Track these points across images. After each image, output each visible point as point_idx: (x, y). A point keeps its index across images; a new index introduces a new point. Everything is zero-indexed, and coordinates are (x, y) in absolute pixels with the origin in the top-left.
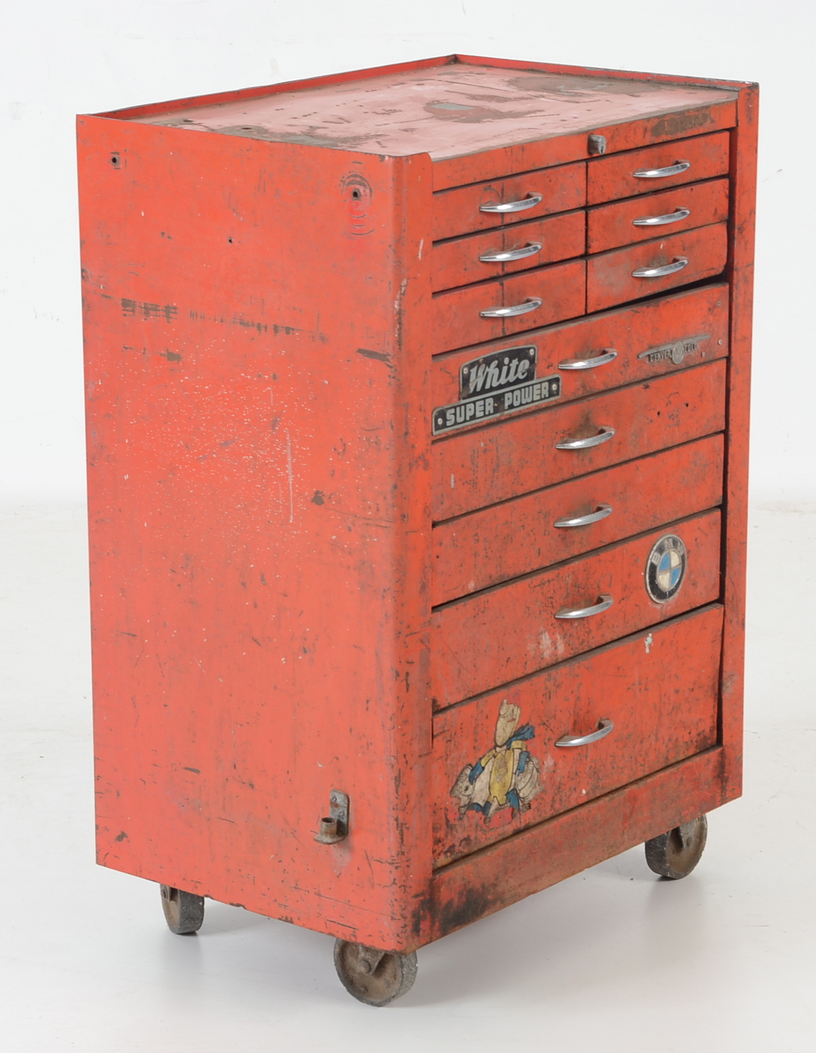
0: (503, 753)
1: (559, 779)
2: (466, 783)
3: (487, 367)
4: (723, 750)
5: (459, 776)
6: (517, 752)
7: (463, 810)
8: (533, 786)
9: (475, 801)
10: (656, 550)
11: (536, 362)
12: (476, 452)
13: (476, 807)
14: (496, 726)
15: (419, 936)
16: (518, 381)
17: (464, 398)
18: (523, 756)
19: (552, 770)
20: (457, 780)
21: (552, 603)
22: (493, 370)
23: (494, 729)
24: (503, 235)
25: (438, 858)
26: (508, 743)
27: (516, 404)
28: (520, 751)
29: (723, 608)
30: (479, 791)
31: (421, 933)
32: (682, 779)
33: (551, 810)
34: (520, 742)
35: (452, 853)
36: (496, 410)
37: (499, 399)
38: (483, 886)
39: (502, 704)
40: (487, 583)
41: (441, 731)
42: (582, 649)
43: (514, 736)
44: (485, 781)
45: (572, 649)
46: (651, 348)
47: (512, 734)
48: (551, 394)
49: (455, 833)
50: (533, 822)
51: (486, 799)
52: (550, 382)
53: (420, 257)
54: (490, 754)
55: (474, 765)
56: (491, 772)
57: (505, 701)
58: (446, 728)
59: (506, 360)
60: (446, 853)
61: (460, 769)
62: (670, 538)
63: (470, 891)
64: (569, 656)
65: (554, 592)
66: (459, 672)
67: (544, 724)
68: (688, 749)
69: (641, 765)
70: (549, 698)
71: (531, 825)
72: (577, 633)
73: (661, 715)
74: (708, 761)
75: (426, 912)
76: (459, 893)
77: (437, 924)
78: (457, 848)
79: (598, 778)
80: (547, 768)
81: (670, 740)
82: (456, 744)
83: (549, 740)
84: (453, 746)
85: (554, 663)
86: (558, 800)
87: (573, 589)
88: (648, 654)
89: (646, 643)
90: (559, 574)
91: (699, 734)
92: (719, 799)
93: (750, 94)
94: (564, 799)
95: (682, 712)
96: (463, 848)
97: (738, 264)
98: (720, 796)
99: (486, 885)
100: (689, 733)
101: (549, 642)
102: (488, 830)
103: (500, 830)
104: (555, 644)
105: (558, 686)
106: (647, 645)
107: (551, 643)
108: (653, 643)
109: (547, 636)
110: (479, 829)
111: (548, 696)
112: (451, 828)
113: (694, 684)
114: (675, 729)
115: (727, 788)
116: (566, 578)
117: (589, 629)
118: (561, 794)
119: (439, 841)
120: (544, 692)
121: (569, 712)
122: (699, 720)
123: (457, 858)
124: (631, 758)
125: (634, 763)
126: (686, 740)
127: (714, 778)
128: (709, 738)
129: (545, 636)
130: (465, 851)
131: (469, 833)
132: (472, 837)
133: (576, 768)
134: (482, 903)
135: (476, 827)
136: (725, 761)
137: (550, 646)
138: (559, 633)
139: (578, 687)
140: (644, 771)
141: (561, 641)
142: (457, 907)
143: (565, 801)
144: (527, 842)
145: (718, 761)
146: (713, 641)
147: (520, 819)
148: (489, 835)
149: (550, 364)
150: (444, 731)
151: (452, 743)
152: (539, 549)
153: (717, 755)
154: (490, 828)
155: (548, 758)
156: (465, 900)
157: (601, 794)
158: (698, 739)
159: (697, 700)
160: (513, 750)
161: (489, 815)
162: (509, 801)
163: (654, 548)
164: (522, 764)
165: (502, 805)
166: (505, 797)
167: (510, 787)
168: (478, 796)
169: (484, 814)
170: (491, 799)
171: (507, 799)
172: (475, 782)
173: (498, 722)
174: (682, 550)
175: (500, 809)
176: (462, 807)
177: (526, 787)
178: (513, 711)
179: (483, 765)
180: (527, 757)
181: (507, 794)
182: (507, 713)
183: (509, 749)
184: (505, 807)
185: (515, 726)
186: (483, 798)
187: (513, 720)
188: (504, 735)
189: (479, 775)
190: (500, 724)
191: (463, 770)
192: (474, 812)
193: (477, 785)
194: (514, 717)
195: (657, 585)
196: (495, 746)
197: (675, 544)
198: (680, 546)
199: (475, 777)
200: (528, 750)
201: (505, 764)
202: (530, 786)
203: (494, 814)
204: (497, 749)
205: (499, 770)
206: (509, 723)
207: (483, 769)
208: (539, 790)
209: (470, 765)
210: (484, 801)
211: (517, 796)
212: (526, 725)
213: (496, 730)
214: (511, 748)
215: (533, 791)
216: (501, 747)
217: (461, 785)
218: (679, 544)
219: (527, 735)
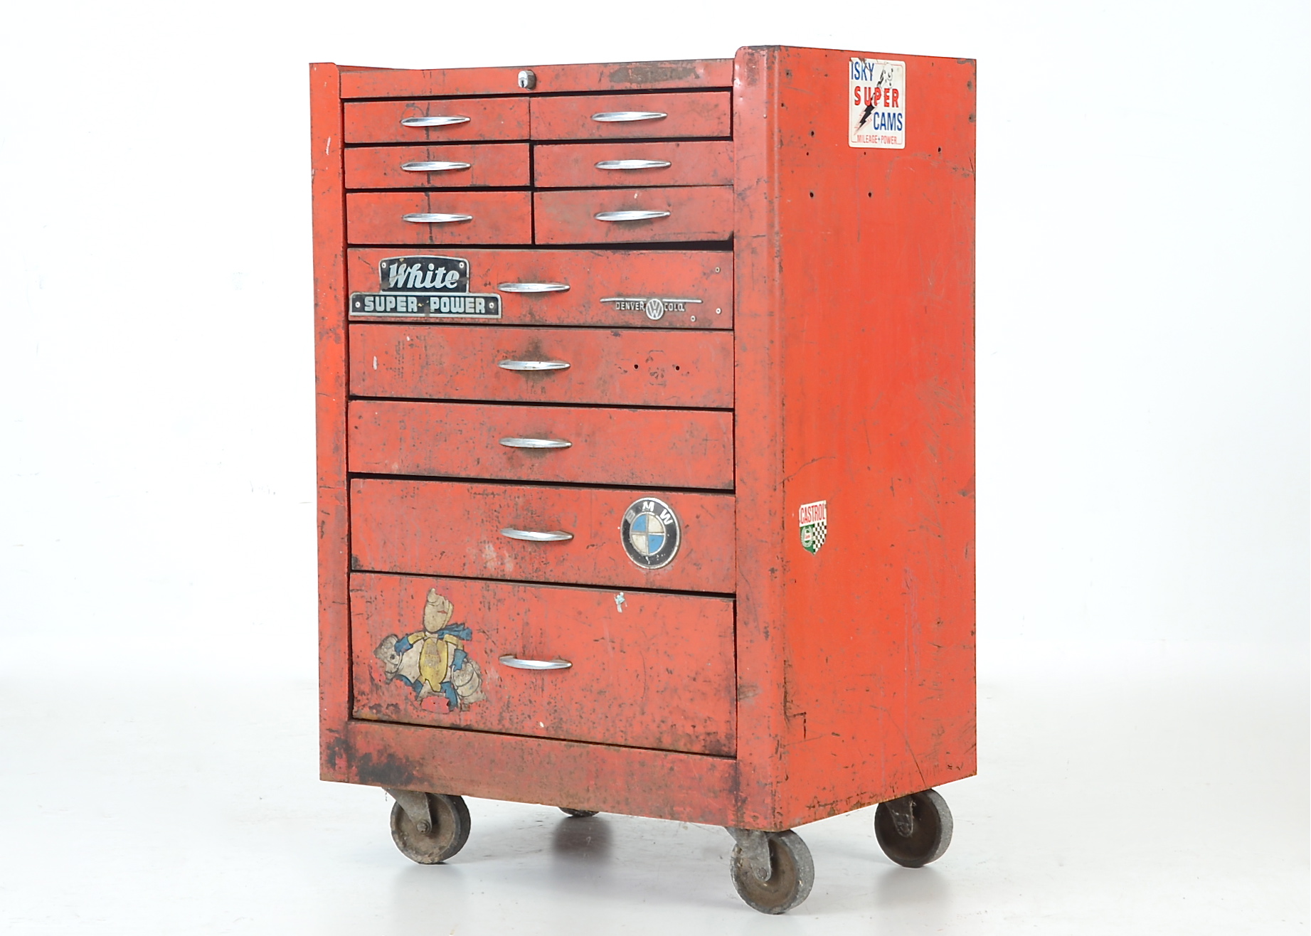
0: (435, 640)
1: (507, 697)
2: (392, 651)
3: (409, 268)
4: (736, 764)
5: (383, 641)
6: (452, 648)
7: (390, 676)
8: (474, 690)
9: (402, 673)
10: (632, 508)
11: (468, 276)
12: (401, 344)
13: (405, 679)
14: (424, 611)
15: (334, 769)
16: (445, 289)
17: (384, 290)
18: (458, 654)
19: (498, 683)
20: (381, 645)
21: (498, 517)
22: (415, 270)
23: (422, 613)
24: (428, 150)
25: (362, 709)
26: (441, 632)
27: (443, 309)
28: (455, 647)
29: (732, 604)
30: (409, 662)
31: (337, 769)
32: (672, 769)
33: (498, 724)
34: (455, 638)
35: (378, 712)
36: (420, 310)
37: (424, 301)
38: (407, 759)
39: (430, 591)
40: (413, 471)
41: (359, 588)
42: (536, 577)
43: (446, 628)
44: (414, 659)
45: (523, 572)
46: (619, 296)
47: (444, 626)
48: (488, 311)
49: (381, 694)
50: (475, 726)
51: (416, 677)
52: (487, 299)
53: (327, 152)
54: (419, 634)
55: (400, 637)
56: (421, 653)
57: (434, 590)
58: (363, 588)
59: (431, 266)
60: (370, 708)
61: (385, 634)
62: (653, 502)
63: (391, 756)
64: (519, 578)
65: (501, 507)
66: (385, 543)
67: (484, 632)
68: (691, 742)
69: (622, 731)
70: (489, 608)
71: (474, 728)
72: (531, 559)
73: (648, 688)
74: (713, 767)
75: (342, 751)
76: (379, 751)
77: (354, 768)
78: (383, 709)
79: (561, 719)
80: (491, 679)
81: (663, 722)
82: (378, 608)
83: (491, 651)
84: (374, 609)
85: (499, 577)
86: (508, 718)
87: (525, 513)
88: (620, 613)
89: (617, 600)
90: (505, 491)
91: (709, 734)
92: (733, 817)
93: (753, 54)
94: (515, 720)
95: (680, 698)
96: (392, 713)
97: (739, 231)
98: (733, 814)
99: (411, 759)
100: (694, 727)
101: (494, 555)
102: (420, 709)
103: (435, 716)
104: (502, 559)
105: (499, 601)
106: (617, 603)
107: (497, 557)
108: (626, 603)
109: (492, 548)
110: (410, 703)
111: (487, 605)
112: (377, 687)
113: (696, 674)
114: (671, 712)
115: (744, 810)
116: (515, 498)
117: (546, 559)
118: (511, 714)
119: (363, 693)
120: (481, 599)
121: (516, 633)
122: (709, 718)
123: (384, 719)
124: (607, 717)
125: (611, 724)
126: (688, 732)
127: (724, 790)
128: (725, 745)
129: (489, 547)
130: (394, 717)
131: (397, 702)
132: (402, 707)
133: (530, 696)
134: (406, 774)
135: (405, 699)
136: (741, 778)
137: (495, 559)
138: (508, 551)
139: (526, 612)
140: (626, 739)
141: (510, 559)
142: (377, 764)
143: (517, 723)
144: (458, 739)
145: (729, 774)
146: (720, 636)
147: (459, 715)
148: (422, 714)
149: (488, 283)
150: (361, 590)
151: (373, 604)
152: (479, 459)
153: (727, 765)
154: (423, 708)
155: (492, 670)
156: (385, 761)
157: (566, 738)
158: (708, 739)
159: (703, 694)
160: (447, 642)
161: (421, 695)
162: (445, 692)
163: (631, 506)
164: (459, 661)
165: (436, 692)
166: (440, 685)
167: (445, 678)
168: (406, 670)
169: (415, 691)
170: (422, 680)
171: (442, 688)
172: (403, 655)
173: (426, 608)
174: (669, 519)
175: (434, 695)
176: (388, 672)
177: (465, 686)
178: (443, 603)
179: (411, 643)
180: (465, 657)
181: (441, 683)
182: (437, 603)
183: (442, 639)
184: (441, 696)
185: (448, 619)
186: (412, 675)
187: (444, 612)
188: (434, 622)
189: (407, 650)
190: (429, 609)
191: (388, 637)
192: (403, 683)
193: (406, 658)
194: (446, 611)
195: (631, 544)
196: (425, 630)
197: (658, 510)
198: (666, 514)
199: (403, 650)
200: (465, 650)
201: (438, 653)
202: (470, 688)
203: (427, 697)
204: (427, 633)
205: (431, 656)
206: (440, 614)
207: (412, 646)
208: (482, 697)
209: (396, 636)
210: (414, 677)
211: (455, 690)
212: (461, 624)
213: (424, 614)
214: (444, 640)
215: (475, 694)
216: (432, 633)
217: (385, 650)
218: (665, 511)
219: (463, 634)
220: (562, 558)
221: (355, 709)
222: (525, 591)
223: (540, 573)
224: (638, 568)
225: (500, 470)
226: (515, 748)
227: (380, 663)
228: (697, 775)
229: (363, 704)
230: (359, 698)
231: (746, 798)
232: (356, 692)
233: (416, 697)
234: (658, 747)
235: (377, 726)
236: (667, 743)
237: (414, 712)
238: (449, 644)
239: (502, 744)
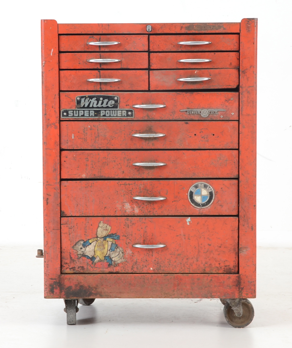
0: (102, 241)
1: (136, 260)
2: (81, 246)
3: (90, 99)
4: (239, 276)
5: (77, 243)
6: (110, 243)
7: (80, 256)
8: (120, 258)
9: (86, 254)
10: (194, 186)
11: (119, 102)
12: (86, 128)
13: (87, 257)
14: (97, 230)
15: (53, 294)
16: (108, 107)
17: (78, 108)
18: (113, 245)
19: (131, 255)
20: (76, 244)
21: (131, 193)
22: (94, 101)
23: (96, 231)
24: (100, 54)
25: (66, 270)
26: (105, 238)
27: (107, 115)
28: (112, 243)
29: (238, 219)
30: (89, 250)
31: (54, 293)
32: (211, 280)
33: (131, 270)
34: (112, 239)
35: (74, 270)
36: (95, 116)
38: (89, 287)
39: (100, 222)
40: (92, 177)
41: (65, 223)
42: (150, 214)
43: (107, 236)
44: (92, 249)
45: (143, 213)
46: (188, 109)
47: (107, 235)
48: (128, 115)
49: (75, 263)
50: (121, 272)
51: (92, 256)
52: (127, 111)
53: (51, 55)
54: (94, 239)
55: (85, 240)
56: (95, 246)
57: (102, 222)
58: (68, 223)
59: (101, 99)
60: (70, 269)
61: (77, 240)
62: (203, 184)
63: (81, 286)
64: (141, 215)
65: (133, 189)
66: (77, 205)
67: (125, 236)
68: (218, 270)
69: (188, 268)
70: (128, 227)
71: (120, 272)
72: (147, 208)
73: (200, 252)
74: (229, 278)
75: (57, 286)
76: (75, 285)
77: (63, 292)
78: (76, 269)
79: (160, 266)
80: (128, 253)
81: (206, 263)
82: (75, 230)
83: (129, 243)
84: (73, 231)
85: (132, 215)
86: (136, 268)
87: (144, 190)
88: (188, 225)
89: (187, 221)
90: (135, 183)
91: (226, 266)
92: (238, 295)
93: (249, 21)
94: (139, 268)
95: (214, 254)
96: (80, 270)
97: (242, 85)
98: (238, 294)
99: (91, 287)
100: (219, 264)
101: (130, 207)
102: (94, 267)
103: (101, 269)
104: (133, 208)
105: (133, 224)
106: (187, 222)
107: (131, 208)
108: (191, 221)
109: (128, 204)
110: (89, 265)
111: (127, 226)
112: (73, 261)
113: (221, 245)
114: (209, 260)
115: (242, 292)
116: (139, 185)
117: (154, 207)
118: (137, 266)
119: (67, 263)
120: (125, 224)
121: (140, 235)
122: (226, 260)
123: (76, 273)
124: (181, 264)
125: (183, 266)
126: (217, 266)
127: (234, 285)
128: (233, 270)
129: (127, 204)
130: (82, 271)
131: (83, 265)
132: (85, 267)
133: (146, 258)
134: (89, 292)
135: (87, 264)
136: (241, 281)
137: (130, 209)
138: (136, 205)
139: (145, 228)
140: (189, 271)
141: (137, 208)
142: (75, 290)
143: (140, 269)
144: (114, 277)
145: (236, 280)
146: (232, 231)
147: (113, 268)
148: (95, 269)
149: (128, 105)
150: (67, 224)
151: (72, 229)
152: (123, 171)
153: (235, 277)
154: (95, 267)
155: (129, 250)
156: (79, 288)
157: (163, 273)
158: (225, 268)
159: (224, 252)
160: (108, 241)
161: (95, 262)
162: (106, 260)
163: (193, 186)
164: (113, 248)
165: (102, 260)
166: (104, 258)
167: (106, 255)
168: (88, 253)
169: (92, 261)
170: (95, 256)
171: (105, 259)
172: (86, 247)
173: (98, 229)
174: (210, 190)
175: (101, 261)
176: (79, 254)
177: (116, 257)
178: (106, 226)
179: (90, 242)
180: (116, 246)
181: (105, 257)
182: (104, 227)
183: (105, 240)
184: (104, 262)
185: (108, 232)
186: (91, 255)
187: (107, 230)
188: (102, 234)
189: (89, 245)
190: (99, 229)
191: (79, 241)
192: (86, 258)
193: (88, 249)
194: (108, 229)
195: (194, 200)
196: (97, 237)
197: (205, 186)
198: (209, 188)
199: (86, 246)
200: (116, 243)
201: (103, 245)
202: (118, 258)
203: (98, 262)
204: (98, 238)
205: (100, 247)
206: (105, 231)
207: (91, 244)
208: (124, 261)
209: (83, 240)
210: (91, 256)
211: (111, 259)
212: (115, 234)
213: (97, 231)
214: (106, 240)
215: (120, 260)
216: (100, 238)
217: (78, 246)
218: (208, 187)
219: (116, 238)
220: (161, 207)
221: (63, 270)
222: (145, 220)
223: (151, 213)
224: (195, 208)
225: (134, 175)
226: (141, 278)
227: (75, 251)
228: (222, 281)
229: (66, 267)
230: (64, 265)
231: (243, 288)
232: (63, 264)
233: (92, 263)
234: (204, 272)
235: (75, 275)
236: (207, 270)
237: (91, 269)
238: (108, 242)
239: (135, 277)
